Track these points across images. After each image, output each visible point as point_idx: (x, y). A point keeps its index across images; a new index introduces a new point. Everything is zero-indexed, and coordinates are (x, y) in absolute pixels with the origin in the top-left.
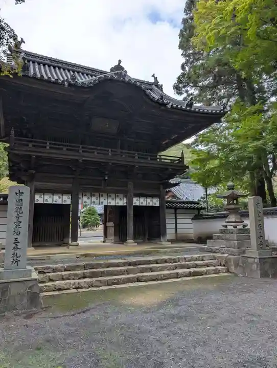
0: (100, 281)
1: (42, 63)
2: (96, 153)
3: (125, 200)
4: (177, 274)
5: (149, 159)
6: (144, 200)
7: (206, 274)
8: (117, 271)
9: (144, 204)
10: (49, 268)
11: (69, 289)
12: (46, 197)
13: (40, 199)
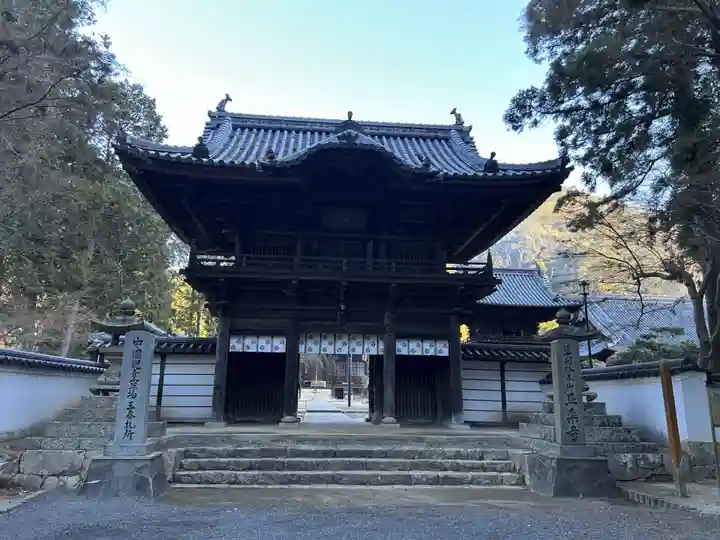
0: (270, 476)
1: (270, 128)
2: (320, 267)
3: (381, 346)
7: (471, 483)
8: (306, 463)
9: (419, 353)
10: (204, 451)
11: (219, 483)
12: (248, 341)
13: (237, 345)
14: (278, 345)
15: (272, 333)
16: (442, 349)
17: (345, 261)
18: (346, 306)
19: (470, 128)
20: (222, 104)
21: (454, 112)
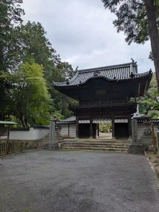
2: (94, 105)
4: (104, 149)
5: (117, 103)
6: (120, 120)
9: (120, 122)
12: (82, 121)
13: (80, 122)
14: (88, 122)
15: (87, 119)
16: (126, 121)
17: (100, 102)
18: (102, 112)
19: (136, 63)
20: (77, 68)
21: (132, 59)
